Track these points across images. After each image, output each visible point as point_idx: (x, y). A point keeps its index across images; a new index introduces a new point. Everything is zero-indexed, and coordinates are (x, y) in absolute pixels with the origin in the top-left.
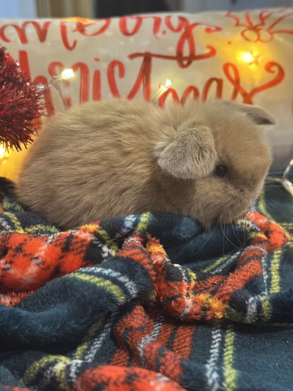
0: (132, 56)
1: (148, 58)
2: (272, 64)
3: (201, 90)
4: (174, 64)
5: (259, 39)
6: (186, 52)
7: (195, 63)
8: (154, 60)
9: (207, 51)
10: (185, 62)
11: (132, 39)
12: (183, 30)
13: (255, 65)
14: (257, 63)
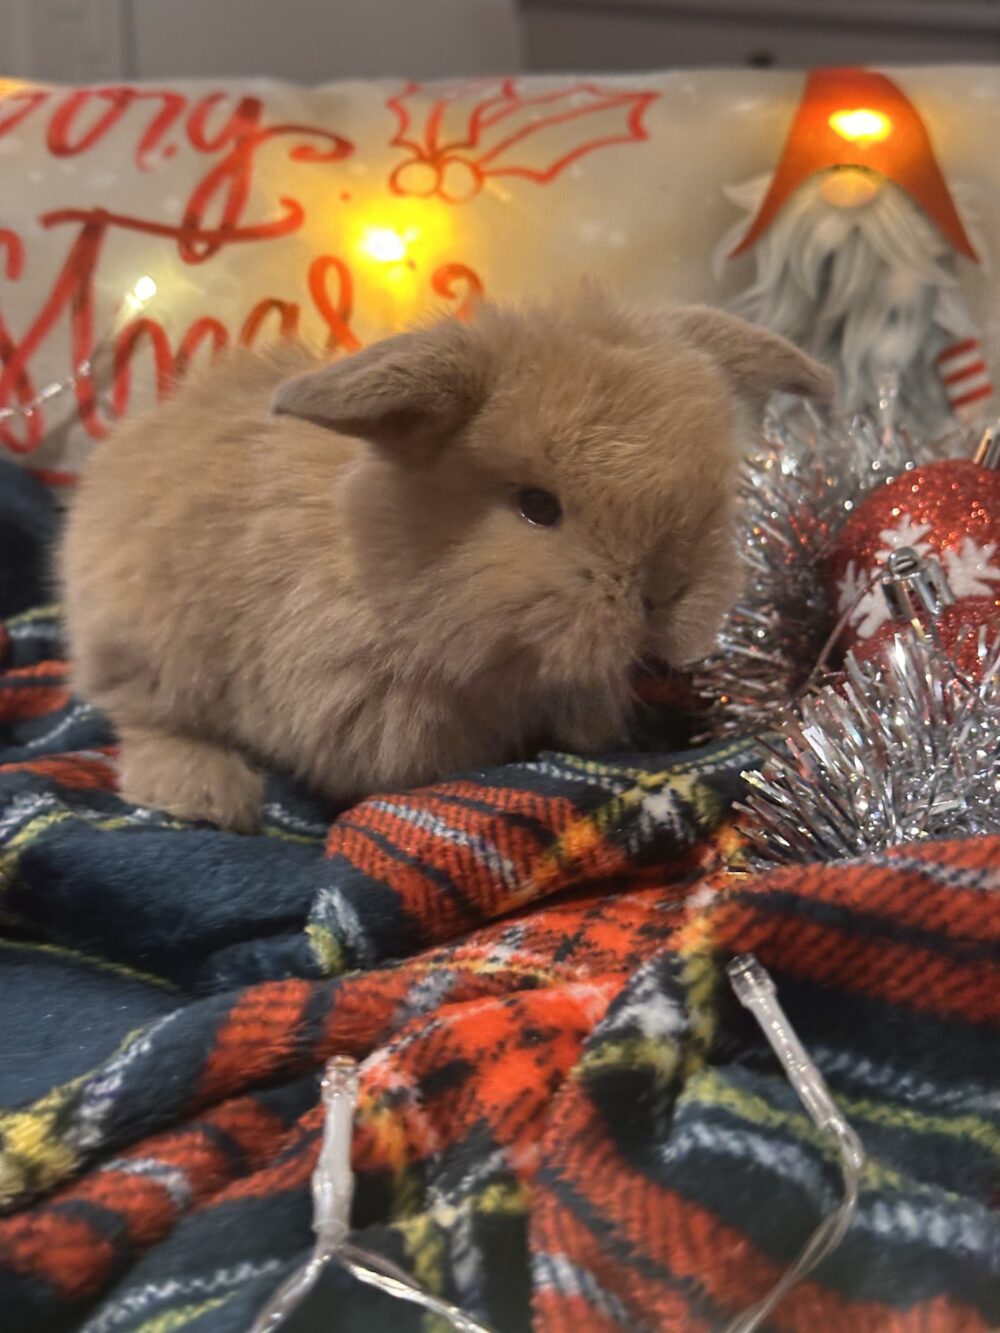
0: (51, 220)
1: (95, 225)
2: (458, 270)
3: (234, 332)
4: (168, 247)
5: (437, 191)
6: (211, 219)
7: (231, 251)
8: (114, 235)
9: (279, 214)
10: (200, 248)
11: (67, 166)
12: (230, 147)
13: (406, 270)
14: (411, 265)
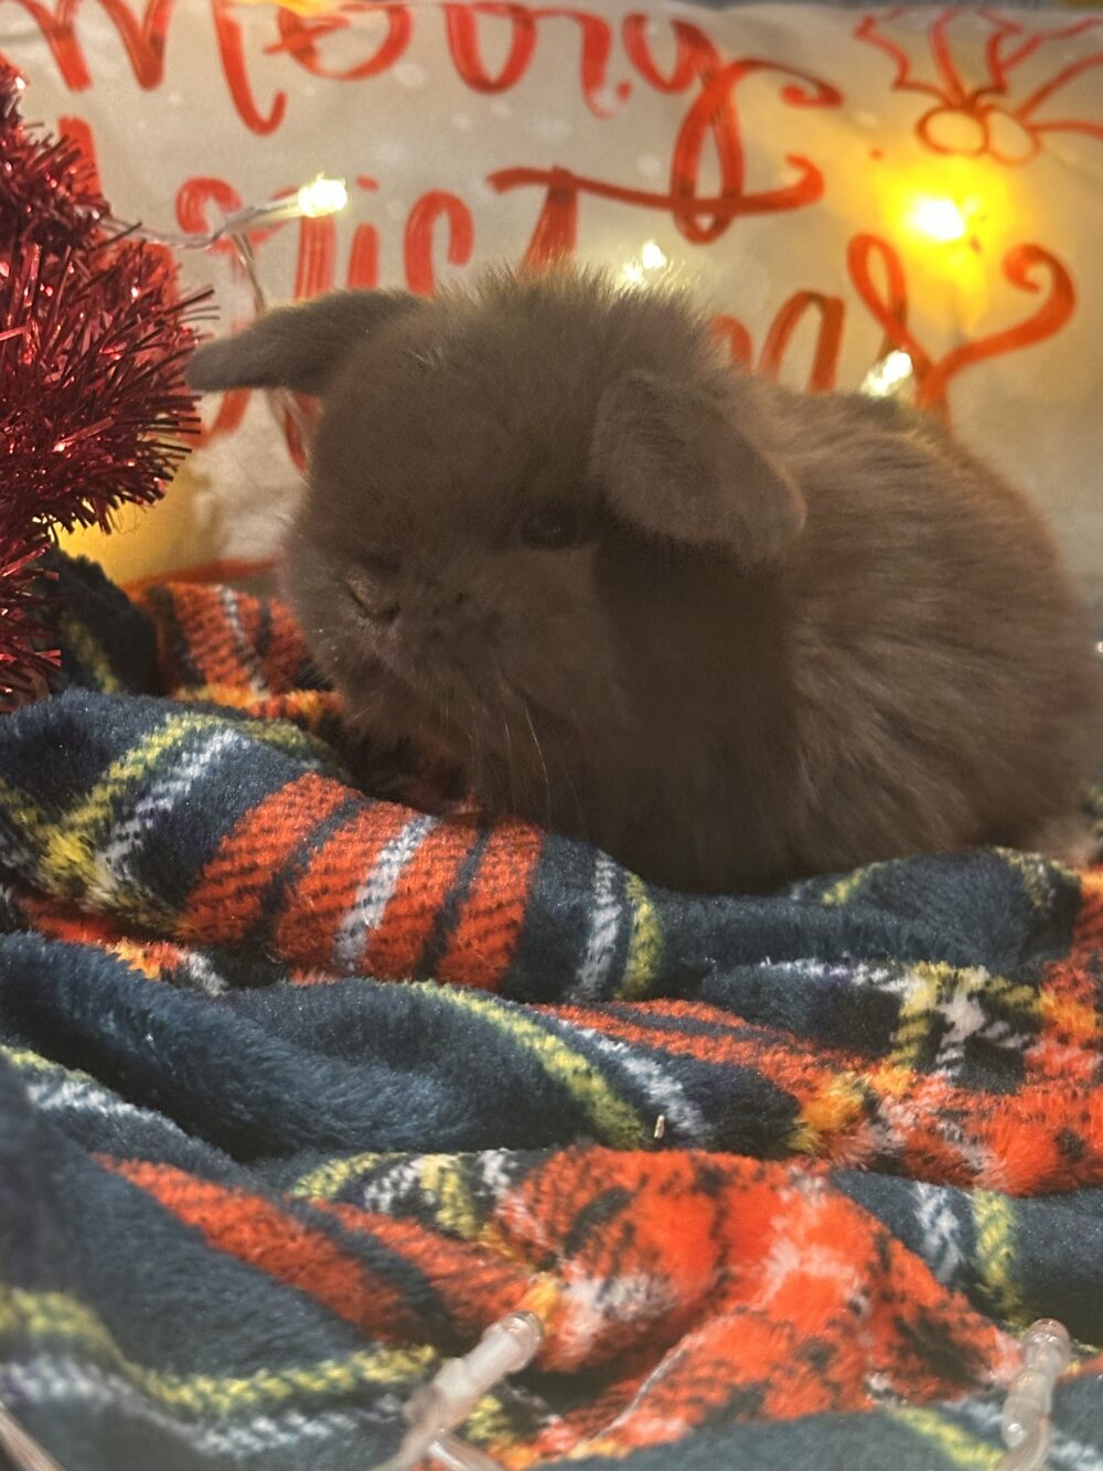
0: (505, 180)
1: (563, 191)
2: (1034, 254)
3: (759, 336)
4: (665, 220)
5: (985, 148)
6: (709, 184)
7: (744, 227)
8: (586, 205)
9: (791, 178)
10: (705, 222)
11: (499, 105)
12: (696, 89)
13: (968, 252)
14: (975, 245)
